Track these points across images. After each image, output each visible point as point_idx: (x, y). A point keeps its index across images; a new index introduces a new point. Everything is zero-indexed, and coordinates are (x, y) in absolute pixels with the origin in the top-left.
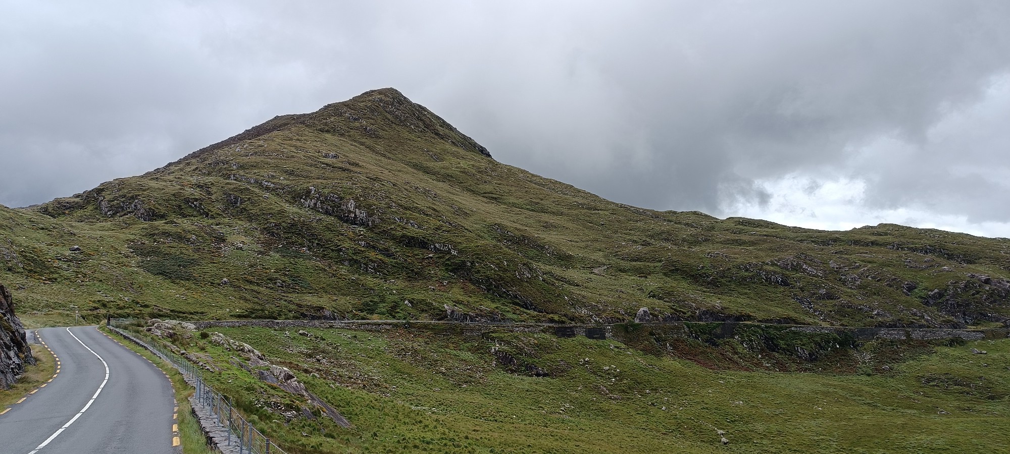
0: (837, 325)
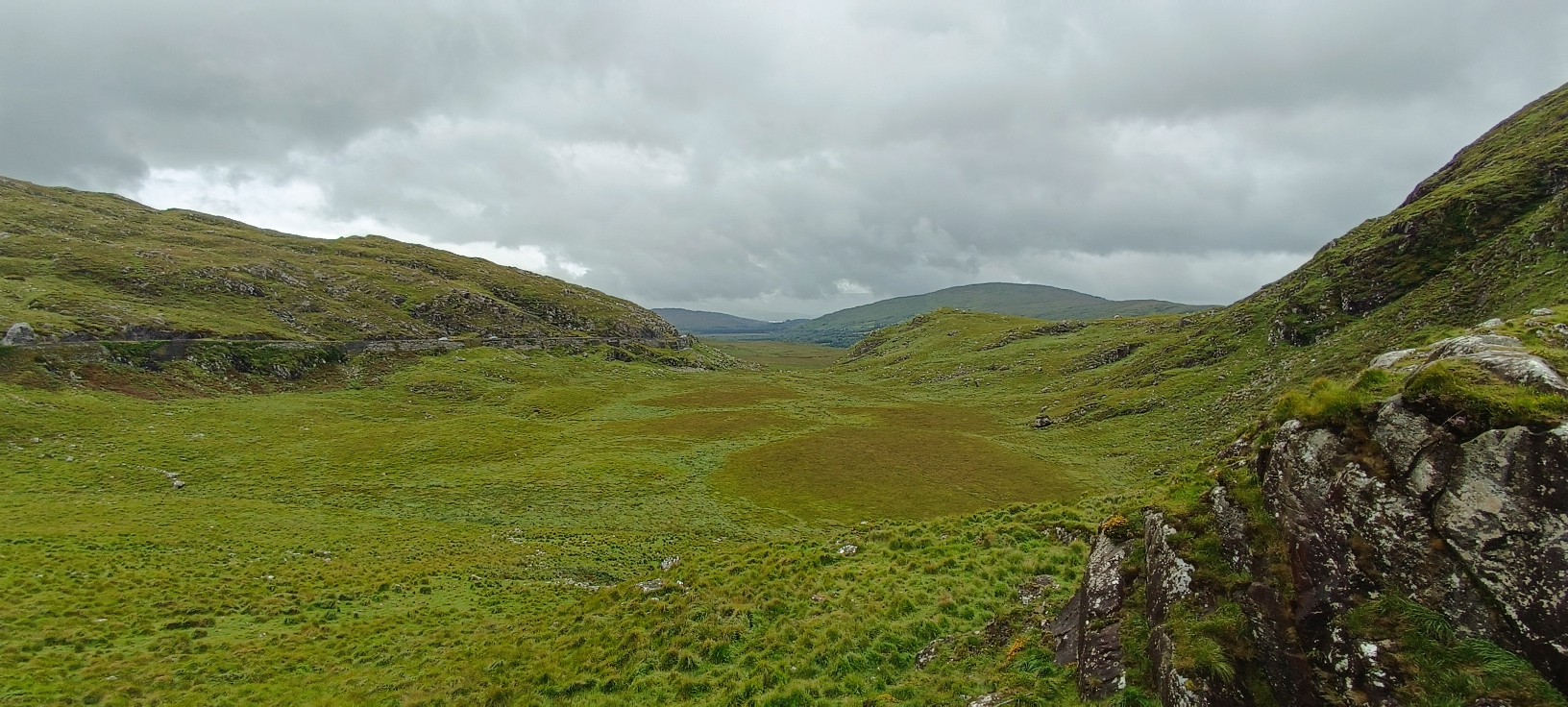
0: (323, 339)
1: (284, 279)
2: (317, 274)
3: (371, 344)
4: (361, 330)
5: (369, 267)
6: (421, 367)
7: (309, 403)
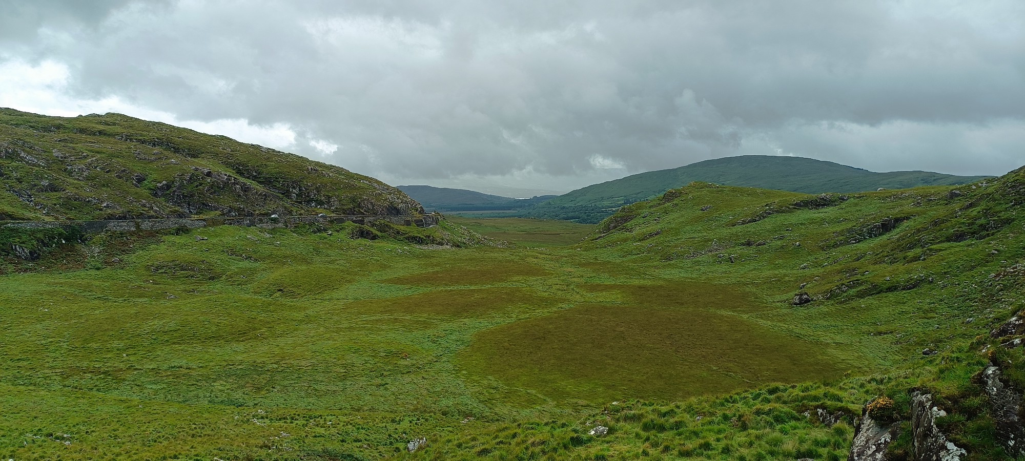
0: (62, 219)
1: (22, 159)
2: (56, 153)
3: (112, 224)
4: (101, 210)
5: (108, 146)
6: (163, 247)
7: (48, 284)
